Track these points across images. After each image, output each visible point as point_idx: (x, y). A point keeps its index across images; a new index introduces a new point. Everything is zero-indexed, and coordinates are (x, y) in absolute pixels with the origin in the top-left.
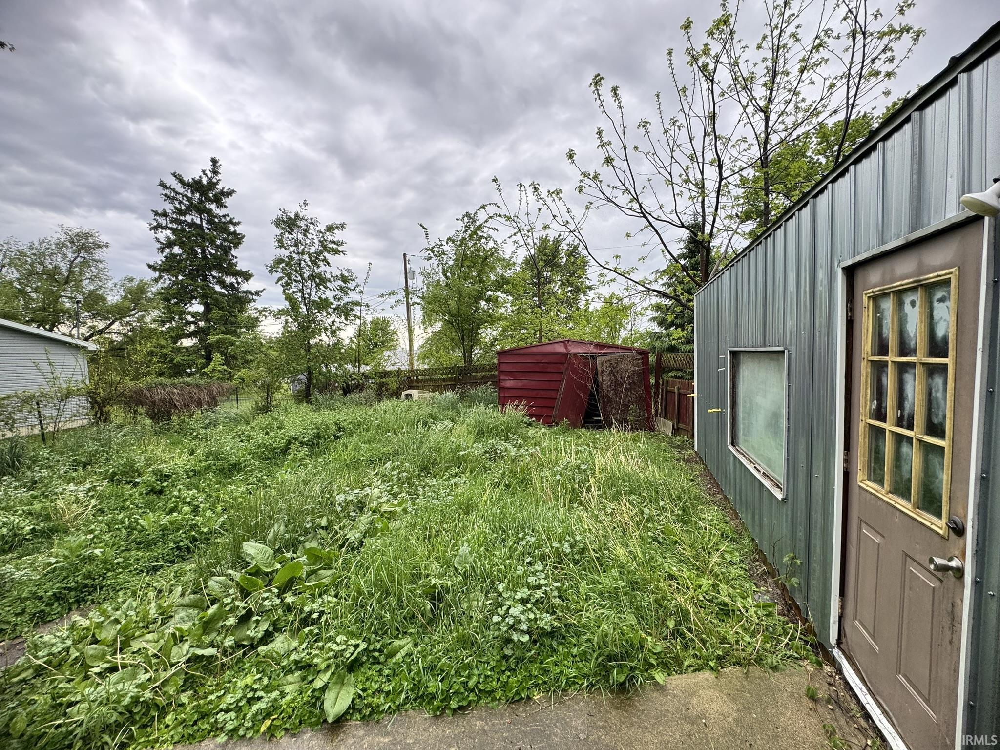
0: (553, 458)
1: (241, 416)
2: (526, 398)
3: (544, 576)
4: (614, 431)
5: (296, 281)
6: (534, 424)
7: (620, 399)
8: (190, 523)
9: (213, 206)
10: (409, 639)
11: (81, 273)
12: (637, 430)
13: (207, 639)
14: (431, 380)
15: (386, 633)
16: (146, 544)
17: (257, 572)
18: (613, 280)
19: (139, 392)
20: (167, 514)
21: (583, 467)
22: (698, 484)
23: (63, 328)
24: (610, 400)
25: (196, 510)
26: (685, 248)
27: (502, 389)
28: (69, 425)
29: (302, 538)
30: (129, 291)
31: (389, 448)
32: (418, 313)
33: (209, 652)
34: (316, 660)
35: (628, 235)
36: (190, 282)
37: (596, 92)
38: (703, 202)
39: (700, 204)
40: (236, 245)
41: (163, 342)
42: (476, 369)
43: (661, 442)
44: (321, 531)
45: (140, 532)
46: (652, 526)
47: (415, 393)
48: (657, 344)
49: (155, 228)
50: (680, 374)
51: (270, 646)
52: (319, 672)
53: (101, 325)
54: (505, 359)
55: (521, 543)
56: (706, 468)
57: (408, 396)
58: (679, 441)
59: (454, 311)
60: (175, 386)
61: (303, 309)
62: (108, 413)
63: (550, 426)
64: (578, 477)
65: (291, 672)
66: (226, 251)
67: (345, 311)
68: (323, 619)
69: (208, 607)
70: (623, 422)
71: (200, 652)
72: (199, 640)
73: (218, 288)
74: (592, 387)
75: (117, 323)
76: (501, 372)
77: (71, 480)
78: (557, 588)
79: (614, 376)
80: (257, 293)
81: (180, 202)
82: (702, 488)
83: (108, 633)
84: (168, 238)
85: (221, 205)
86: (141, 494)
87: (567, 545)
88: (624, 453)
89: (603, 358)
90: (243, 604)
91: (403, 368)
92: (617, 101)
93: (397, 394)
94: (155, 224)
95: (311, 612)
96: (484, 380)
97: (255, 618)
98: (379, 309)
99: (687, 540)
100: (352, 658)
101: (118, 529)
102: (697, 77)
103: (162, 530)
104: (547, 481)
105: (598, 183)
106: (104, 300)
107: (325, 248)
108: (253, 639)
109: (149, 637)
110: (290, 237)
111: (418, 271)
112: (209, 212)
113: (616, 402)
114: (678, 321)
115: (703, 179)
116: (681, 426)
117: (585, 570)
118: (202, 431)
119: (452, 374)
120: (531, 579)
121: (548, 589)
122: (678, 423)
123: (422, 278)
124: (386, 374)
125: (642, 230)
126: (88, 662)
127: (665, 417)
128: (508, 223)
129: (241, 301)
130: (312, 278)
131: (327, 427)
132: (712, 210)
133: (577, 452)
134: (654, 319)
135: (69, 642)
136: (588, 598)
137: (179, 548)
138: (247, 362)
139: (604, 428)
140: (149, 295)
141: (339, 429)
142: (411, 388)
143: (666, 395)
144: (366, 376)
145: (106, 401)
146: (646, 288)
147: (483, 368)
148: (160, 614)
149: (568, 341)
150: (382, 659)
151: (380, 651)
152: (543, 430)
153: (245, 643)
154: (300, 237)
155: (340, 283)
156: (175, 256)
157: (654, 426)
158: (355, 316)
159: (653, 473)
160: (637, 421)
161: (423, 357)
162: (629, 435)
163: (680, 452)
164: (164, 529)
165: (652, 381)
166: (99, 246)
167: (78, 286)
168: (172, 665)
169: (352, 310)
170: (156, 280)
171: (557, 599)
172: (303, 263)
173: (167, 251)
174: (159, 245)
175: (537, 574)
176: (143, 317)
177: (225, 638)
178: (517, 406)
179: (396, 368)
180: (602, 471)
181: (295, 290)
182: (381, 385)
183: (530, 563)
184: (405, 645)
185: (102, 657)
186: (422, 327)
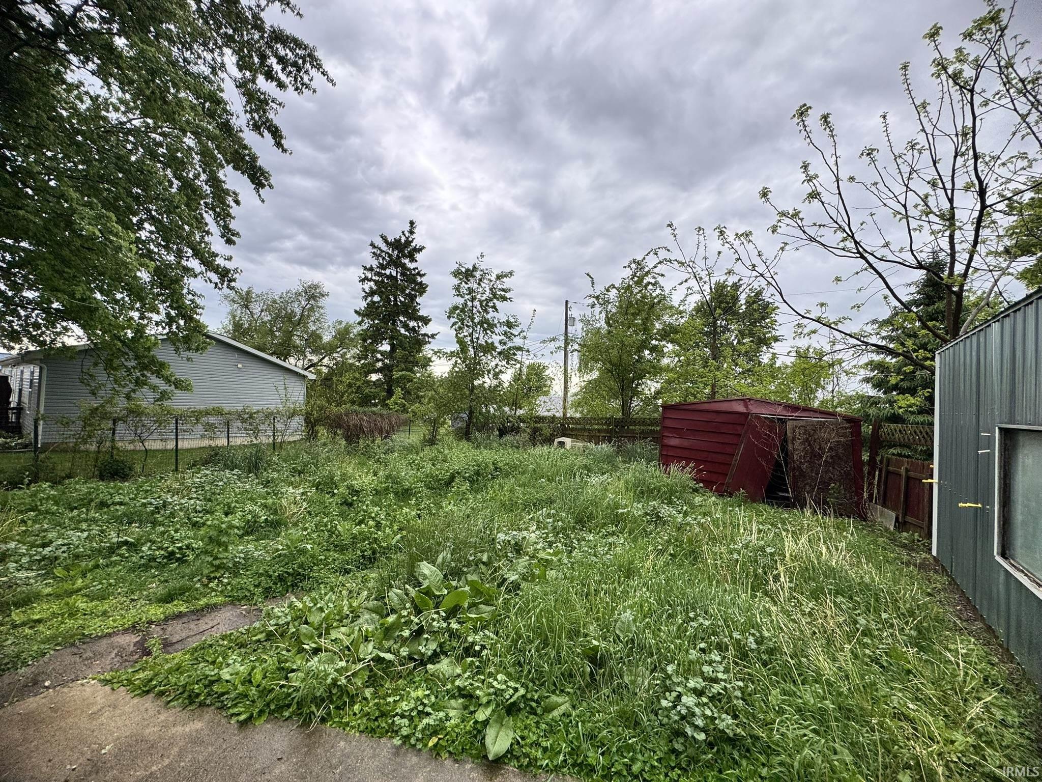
0: (729, 532)
1: (412, 446)
2: (695, 460)
3: (722, 669)
4: (808, 512)
5: (468, 326)
6: (701, 490)
7: (817, 474)
8: (373, 536)
9: (407, 261)
10: (567, 698)
11: (309, 316)
12: (841, 515)
13: (386, 644)
14: (584, 429)
15: (543, 684)
16: (341, 548)
17: (428, 592)
18: (814, 332)
19: (339, 417)
20: (356, 525)
21: (769, 550)
22: (940, 602)
23: (292, 360)
24: (803, 475)
25: (378, 526)
26: (918, 293)
27: (664, 446)
28: (291, 439)
29: (465, 569)
30: (339, 332)
31: (542, 495)
32: (574, 360)
33: (388, 656)
34: (478, 692)
35: (838, 279)
36: (382, 325)
37: (801, 124)
38: (952, 237)
39: (947, 239)
40: (421, 294)
41: (357, 375)
42: (634, 422)
43: (877, 536)
44: (481, 566)
45: (337, 536)
46: (869, 641)
47: (568, 441)
48: (872, 411)
49: (363, 280)
50: (906, 452)
51: (437, 666)
52: (480, 705)
53: (315, 359)
54: (672, 414)
55: (692, 623)
56: (953, 582)
57: (562, 444)
58: (906, 539)
59: (615, 360)
60: (365, 413)
61: (471, 352)
62: (317, 432)
63: (722, 496)
64: (762, 561)
65: (453, 697)
66: (412, 298)
67: (507, 355)
68: (485, 652)
69: (388, 615)
70: (821, 504)
71: (382, 655)
72: (380, 643)
73: (403, 331)
74: (779, 456)
75: (327, 358)
76: (665, 428)
77: (291, 484)
78: (740, 688)
79: (810, 445)
80: (433, 336)
81: (384, 259)
82: (947, 607)
83: (315, 618)
84: (371, 288)
85: (413, 260)
86: (337, 504)
87: (751, 639)
88: (825, 542)
89: (795, 423)
90: (416, 620)
91: (558, 415)
92: (828, 130)
93: (549, 441)
94: (363, 276)
95: (473, 644)
96: (644, 435)
97: (426, 636)
98: (539, 354)
99: (928, 673)
100: (512, 700)
101: (323, 531)
102: (946, 89)
103: (353, 538)
104: (721, 558)
105: (799, 222)
106: (321, 338)
107: (495, 295)
108: (423, 655)
109: (343, 629)
110: (466, 286)
111: (578, 318)
112: (403, 266)
113: (811, 477)
114: (905, 385)
115: (952, 208)
116: (909, 519)
117: (776, 674)
118: (383, 456)
119: (609, 425)
120: (706, 669)
121: (728, 686)
122: (905, 515)
123: (581, 325)
124: (541, 419)
125: (857, 273)
126: (302, 638)
127: (884, 505)
128: (683, 269)
129: (419, 342)
130: (481, 323)
131: (487, 466)
132: (968, 246)
133: (760, 531)
134: (867, 380)
135: (289, 618)
136: (781, 712)
137: (363, 557)
138: (418, 397)
139: (794, 506)
140: (351, 335)
141: (496, 468)
142: (564, 435)
143: (887, 477)
144: (521, 419)
145: (318, 421)
146: (863, 342)
147: (643, 422)
148: (352, 612)
149: (750, 399)
150: (539, 711)
151: (537, 702)
152: (713, 498)
153: (416, 657)
154: (475, 286)
155: (506, 328)
156: (374, 303)
157: (866, 514)
158: (516, 360)
159: (869, 573)
160: (841, 505)
161: (577, 405)
162: (830, 521)
163: (909, 555)
164: (354, 537)
165: (865, 457)
166: (323, 296)
167: (306, 327)
168: (360, 661)
169: (515, 354)
170: (360, 323)
171: (741, 702)
172: (475, 310)
173: (369, 299)
174: (364, 294)
175: (714, 665)
176: (345, 353)
177: (401, 647)
178: (684, 468)
179: (550, 414)
180: (794, 558)
181: (466, 334)
182: (535, 430)
183: (703, 650)
184: (562, 704)
185: (311, 638)
186: (578, 374)
